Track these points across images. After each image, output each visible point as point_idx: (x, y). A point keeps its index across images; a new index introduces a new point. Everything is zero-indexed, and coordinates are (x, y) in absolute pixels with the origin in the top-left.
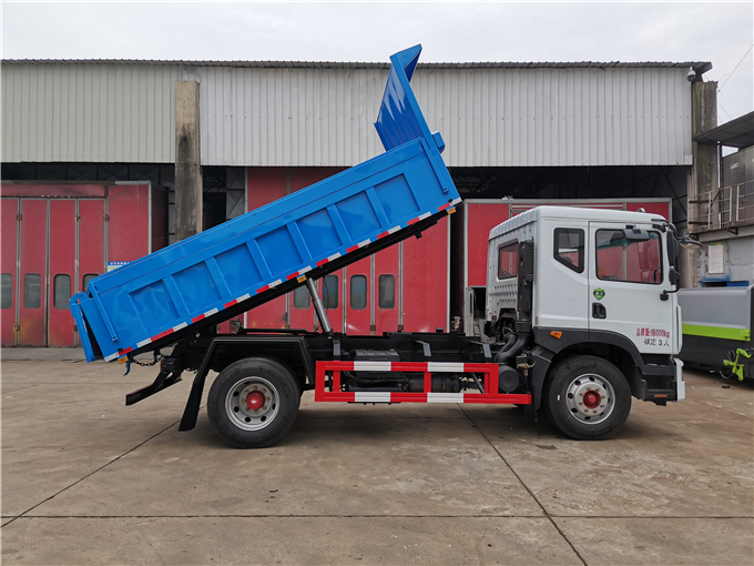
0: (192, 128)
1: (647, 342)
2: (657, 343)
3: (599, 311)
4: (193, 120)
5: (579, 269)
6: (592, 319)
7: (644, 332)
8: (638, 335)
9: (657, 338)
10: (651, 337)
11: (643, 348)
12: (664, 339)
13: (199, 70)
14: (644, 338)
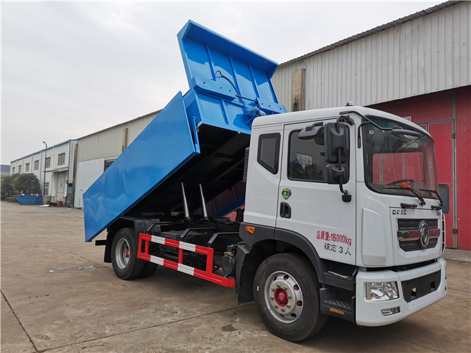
0: (300, 97)
1: (327, 247)
2: (338, 249)
3: (285, 211)
4: (300, 92)
5: (274, 170)
6: (280, 218)
7: (323, 235)
8: (318, 238)
9: (338, 244)
10: (331, 242)
11: (324, 254)
12: (345, 246)
13: (306, 61)
14: (323, 242)
